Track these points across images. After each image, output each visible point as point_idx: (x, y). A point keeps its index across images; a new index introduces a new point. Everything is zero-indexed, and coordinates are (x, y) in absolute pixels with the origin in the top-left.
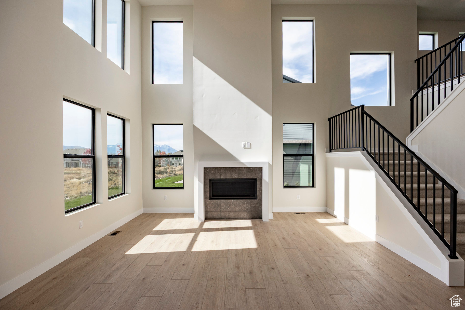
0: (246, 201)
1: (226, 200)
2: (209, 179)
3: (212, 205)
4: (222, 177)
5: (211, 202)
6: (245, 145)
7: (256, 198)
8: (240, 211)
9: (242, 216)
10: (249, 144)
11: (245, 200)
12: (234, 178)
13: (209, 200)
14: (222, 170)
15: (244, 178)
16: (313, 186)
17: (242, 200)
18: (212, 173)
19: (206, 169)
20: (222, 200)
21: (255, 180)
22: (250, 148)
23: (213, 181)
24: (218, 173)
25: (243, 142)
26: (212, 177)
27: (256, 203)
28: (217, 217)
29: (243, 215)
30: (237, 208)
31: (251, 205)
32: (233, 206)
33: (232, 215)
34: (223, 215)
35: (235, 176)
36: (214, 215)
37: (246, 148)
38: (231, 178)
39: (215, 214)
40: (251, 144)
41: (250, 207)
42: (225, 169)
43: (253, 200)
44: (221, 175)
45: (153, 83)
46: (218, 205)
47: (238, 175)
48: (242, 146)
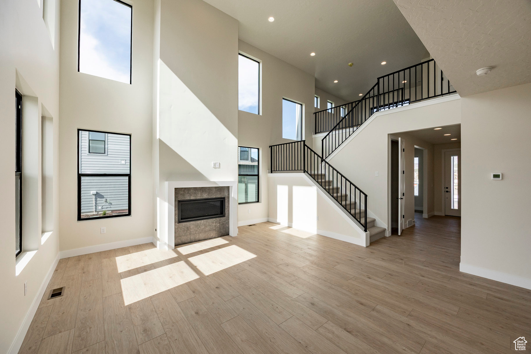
0: (215, 220)
1: (196, 222)
2: (178, 201)
3: (180, 229)
4: (192, 198)
5: (180, 226)
6: (215, 164)
7: (224, 216)
8: (210, 231)
9: (211, 235)
10: (218, 164)
11: (214, 219)
12: (204, 198)
13: (178, 224)
14: (192, 191)
15: (214, 197)
16: (258, 201)
17: (211, 219)
18: (181, 194)
19: (176, 189)
20: (191, 222)
21: (224, 198)
22: (219, 167)
23: (182, 203)
24: (188, 193)
25: (213, 162)
26: (181, 198)
27: (224, 220)
28: (186, 241)
29: (213, 234)
30: (207, 228)
31: (220, 223)
32: (203, 227)
33: (202, 236)
34: (192, 238)
35: (205, 196)
36: (183, 240)
37: (215, 168)
38: (201, 198)
39: (184, 239)
40: (220, 164)
41: (219, 225)
42: (195, 189)
43: (221, 218)
44: (191, 195)
45: (79, 71)
46: (188, 228)
47: (208, 195)
48: (212, 165)
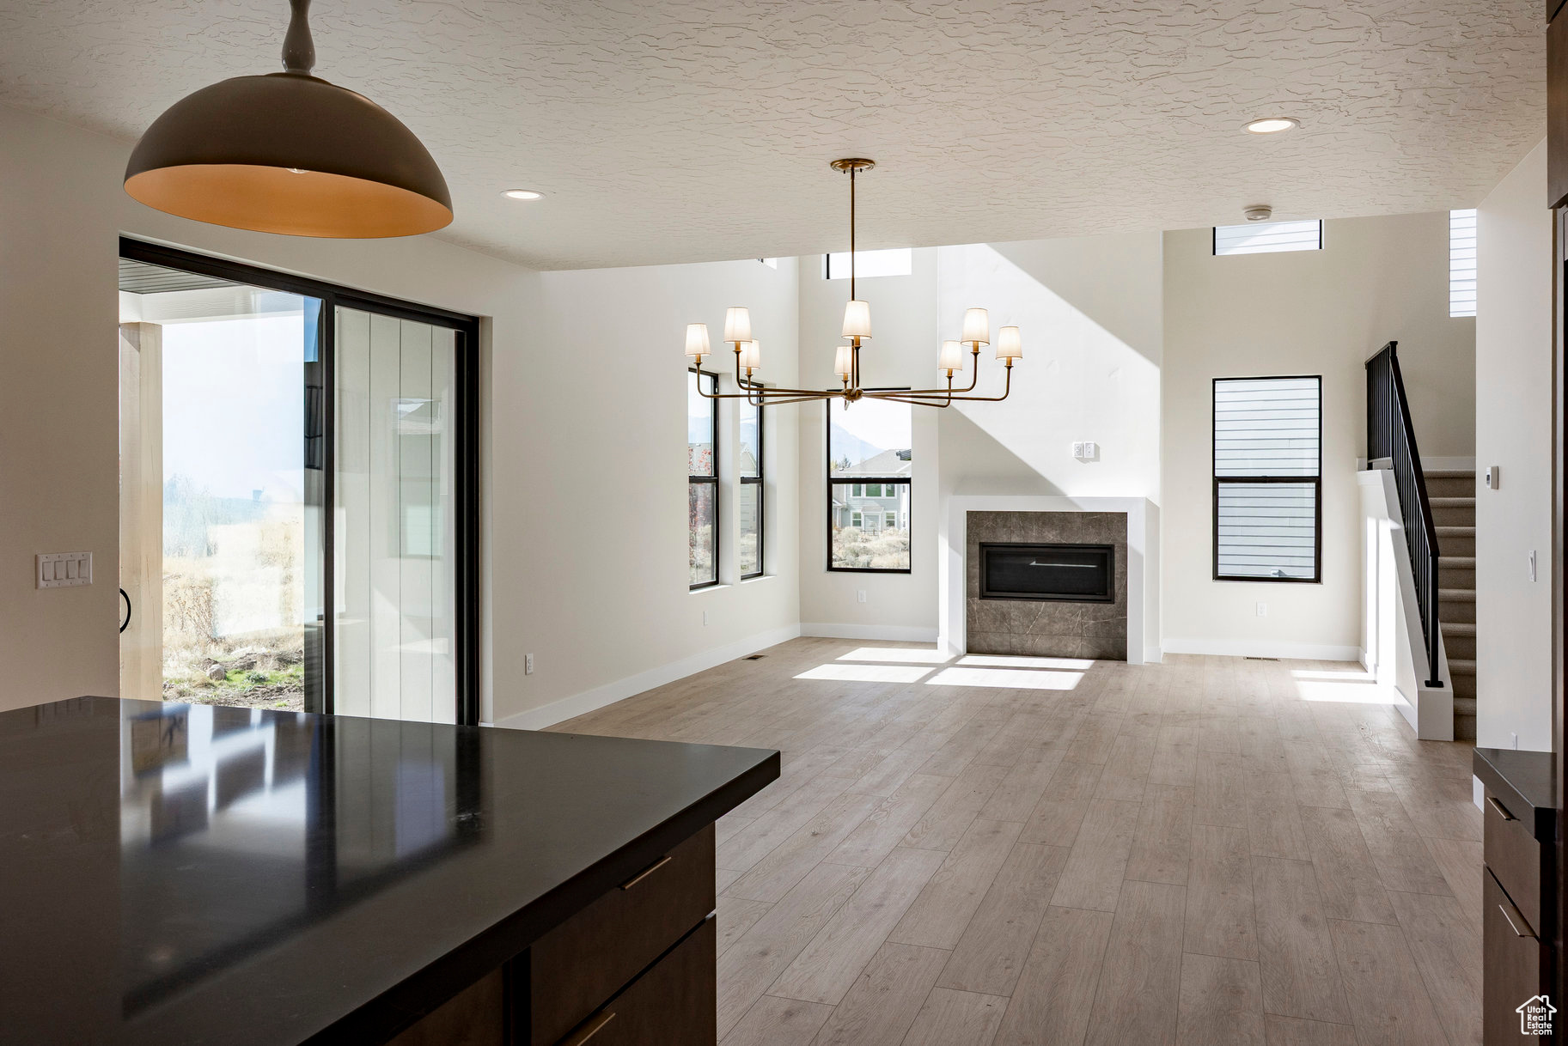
0: (1081, 608)
1: (1026, 603)
2: (980, 543)
3: (986, 614)
4: (1015, 539)
5: (985, 607)
6: (1081, 450)
7: (1111, 601)
8: (1065, 635)
9: (1070, 649)
10: (1092, 446)
11: (1079, 604)
12: (1047, 541)
13: (979, 602)
14: (1014, 520)
15: (1078, 543)
16: (1318, 579)
17: (1069, 604)
18: (987, 528)
19: (970, 514)
20: (1013, 603)
21: (1110, 548)
22: (1097, 457)
23: (989, 549)
24: (1004, 526)
25: (1074, 443)
26: (987, 538)
27: (1111, 613)
28: (1000, 649)
29: (1074, 645)
30: (1057, 626)
31: (1095, 618)
32: (1045, 621)
33: (1041, 643)
34: (1015, 642)
35: (1051, 537)
36: (993, 643)
37: (1084, 460)
38: (1040, 541)
39: (994, 640)
40: (1097, 448)
41: (1094, 624)
42: (1024, 516)
43: (1101, 605)
44: (1012, 532)
45: (828, 278)
46: (1005, 617)
47: (1061, 534)
48: (1073, 453)
